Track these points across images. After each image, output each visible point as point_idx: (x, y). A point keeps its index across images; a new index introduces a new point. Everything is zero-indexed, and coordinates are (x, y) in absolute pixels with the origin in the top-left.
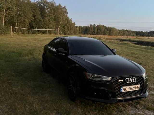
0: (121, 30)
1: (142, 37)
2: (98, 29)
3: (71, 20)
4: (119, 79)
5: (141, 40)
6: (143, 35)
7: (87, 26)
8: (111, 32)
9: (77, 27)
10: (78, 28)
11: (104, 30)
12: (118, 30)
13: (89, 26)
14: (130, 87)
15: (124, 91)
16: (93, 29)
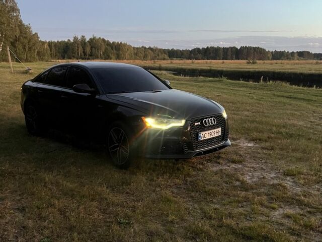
0: (140, 48)
1: (179, 60)
2: (91, 47)
3: (29, 28)
4: (195, 122)
5: (180, 66)
6: (180, 57)
7: (66, 41)
8: (120, 52)
9: (44, 43)
10: (46, 46)
11: (106, 49)
12: (134, 48)
13: (72, 41)
14: (209, 131)
15: (203, 139)
16: (81, 47)
